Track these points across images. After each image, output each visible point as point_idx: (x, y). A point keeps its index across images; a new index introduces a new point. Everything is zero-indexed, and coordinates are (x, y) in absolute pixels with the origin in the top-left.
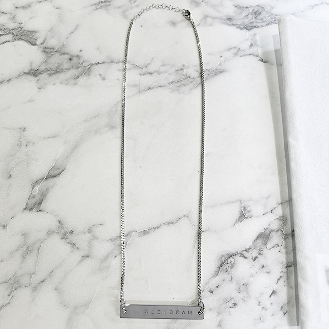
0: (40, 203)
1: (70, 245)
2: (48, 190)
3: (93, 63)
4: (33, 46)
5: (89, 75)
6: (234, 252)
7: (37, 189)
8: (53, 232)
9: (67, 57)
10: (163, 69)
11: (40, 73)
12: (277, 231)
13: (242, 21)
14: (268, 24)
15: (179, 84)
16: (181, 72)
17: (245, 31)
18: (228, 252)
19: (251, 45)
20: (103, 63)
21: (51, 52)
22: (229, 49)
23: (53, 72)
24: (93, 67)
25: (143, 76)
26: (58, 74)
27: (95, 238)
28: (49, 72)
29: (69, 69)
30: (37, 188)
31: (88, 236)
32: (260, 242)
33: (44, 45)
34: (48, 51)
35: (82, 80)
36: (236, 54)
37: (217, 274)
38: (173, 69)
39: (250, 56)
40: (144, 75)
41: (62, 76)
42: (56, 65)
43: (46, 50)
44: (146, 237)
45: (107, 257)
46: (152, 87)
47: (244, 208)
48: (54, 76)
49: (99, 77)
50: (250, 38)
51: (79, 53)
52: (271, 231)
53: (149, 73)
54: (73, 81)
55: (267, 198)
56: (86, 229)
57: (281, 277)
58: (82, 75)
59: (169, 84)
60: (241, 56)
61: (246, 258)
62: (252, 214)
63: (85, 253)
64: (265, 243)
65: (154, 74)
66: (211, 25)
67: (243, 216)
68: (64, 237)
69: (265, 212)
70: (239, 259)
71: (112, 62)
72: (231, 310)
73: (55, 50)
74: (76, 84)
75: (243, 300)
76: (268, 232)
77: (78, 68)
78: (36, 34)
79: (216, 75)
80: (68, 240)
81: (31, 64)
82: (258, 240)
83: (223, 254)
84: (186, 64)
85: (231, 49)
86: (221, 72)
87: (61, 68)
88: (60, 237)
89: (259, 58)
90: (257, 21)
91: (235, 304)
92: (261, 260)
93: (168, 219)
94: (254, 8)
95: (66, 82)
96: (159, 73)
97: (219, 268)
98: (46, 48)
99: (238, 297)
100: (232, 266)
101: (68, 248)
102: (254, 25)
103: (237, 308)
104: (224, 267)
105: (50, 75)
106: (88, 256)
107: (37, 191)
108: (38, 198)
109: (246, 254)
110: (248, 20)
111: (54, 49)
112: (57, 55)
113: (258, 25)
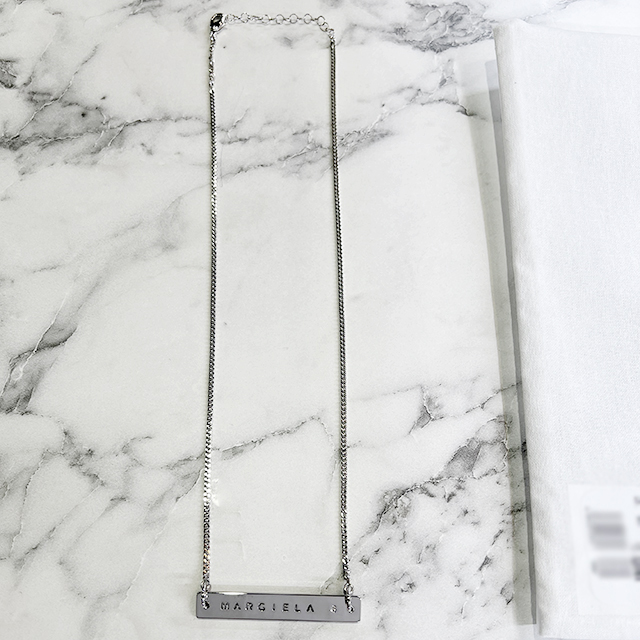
0: (27, 398)
1: (87, 479)
2: (41, 372)
3: (129, 121)
4: (7, 90)
5: (120, 146)
6: (409, 485)
7: (21, 370)
8: (54, 454)
9: (76, 110)
10: (268, 130)
11: (24, 143)
12: (493, 444)
13: (424, 34)
14: (477, 40)
15: (299, 160)
16: (304, 136)
17: (430, 53)
18: (397, 486)
19: (443, 82)
20: (149, 121)
21: (45, 101)
22: (400, 91)
23: (49, 141)
24: (130, 129)
25: (228, 146)
26: (60, 144)
27: (137, 463)
28: (41, 141)
29: (81, 134)
30: (20, 368)
31: (123, 459)
32: (459, 465)
33: (30, 88)
34: (37, 99)
35: (107, 155)
36: (412, 100)
37: (375, 527)
38: (289, 132)
39: (441, 103)
40: (229, 143)
41: (67, 149)
42: (55, 127)
43: (34, 98)
44: (238, 459)
45: (160, 500)
46: (245, 167)
47: (430, 401)
48: (51, 149)
49: (141, 148)
50: (441, 68)
51: (99, 103)
52: (483, 443)
53: (240, 140)
54: (88, 158)
55: (474, 380)
56: (119, 447)
57: (501, 532)
58: (106, 145)
59: (280, 160)
60: (423, 104)
61: (432, 496)
62: (443, 411)
63: (118, 493)
64: (471, 468)
65: (250, 141)
66: (362, 43)
67: (425, 416)
68: (76, 462)
69: (470, 407)
70: (419, 499)
71: (167, 118)
72: (404, 596)
73: (52, 98)
74: (94, 163)
75: (427, 576)
76: (475, 445)
77: (98, 131)
78: (14, 65)
79: (373, 141)
80: (84, 469)
81: (5, 124)
82: (456, 463)
83: (387, 489)
84: (313, 121)
85: (403, 89)
86: (382, 136)
87: (65, 131)
88: (68, 462)
89: (457, 107)
90: (455, 33)
91: (411, 585)
92: (462, 500)
93: (279, 426)
94: (449, 8)
95: (76, 160)
96: (260, 139)
97: (380, 515)
98: (34, 93)
99: (417, 571)
100: (406, 512)
101: (84, 483)
102: (449, 41)
103: (416, 591)
104: (390, 514)
105: (44, 146)
106: (123, 499)
107: (21, 375)
108: (22, 389)
109: (432, 488)
110: (436, 32)
111: (49, 94)
112: (57, 105)
113: (457, 42)
